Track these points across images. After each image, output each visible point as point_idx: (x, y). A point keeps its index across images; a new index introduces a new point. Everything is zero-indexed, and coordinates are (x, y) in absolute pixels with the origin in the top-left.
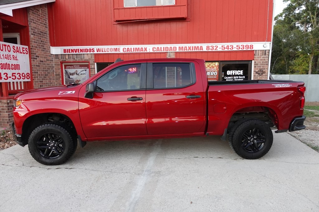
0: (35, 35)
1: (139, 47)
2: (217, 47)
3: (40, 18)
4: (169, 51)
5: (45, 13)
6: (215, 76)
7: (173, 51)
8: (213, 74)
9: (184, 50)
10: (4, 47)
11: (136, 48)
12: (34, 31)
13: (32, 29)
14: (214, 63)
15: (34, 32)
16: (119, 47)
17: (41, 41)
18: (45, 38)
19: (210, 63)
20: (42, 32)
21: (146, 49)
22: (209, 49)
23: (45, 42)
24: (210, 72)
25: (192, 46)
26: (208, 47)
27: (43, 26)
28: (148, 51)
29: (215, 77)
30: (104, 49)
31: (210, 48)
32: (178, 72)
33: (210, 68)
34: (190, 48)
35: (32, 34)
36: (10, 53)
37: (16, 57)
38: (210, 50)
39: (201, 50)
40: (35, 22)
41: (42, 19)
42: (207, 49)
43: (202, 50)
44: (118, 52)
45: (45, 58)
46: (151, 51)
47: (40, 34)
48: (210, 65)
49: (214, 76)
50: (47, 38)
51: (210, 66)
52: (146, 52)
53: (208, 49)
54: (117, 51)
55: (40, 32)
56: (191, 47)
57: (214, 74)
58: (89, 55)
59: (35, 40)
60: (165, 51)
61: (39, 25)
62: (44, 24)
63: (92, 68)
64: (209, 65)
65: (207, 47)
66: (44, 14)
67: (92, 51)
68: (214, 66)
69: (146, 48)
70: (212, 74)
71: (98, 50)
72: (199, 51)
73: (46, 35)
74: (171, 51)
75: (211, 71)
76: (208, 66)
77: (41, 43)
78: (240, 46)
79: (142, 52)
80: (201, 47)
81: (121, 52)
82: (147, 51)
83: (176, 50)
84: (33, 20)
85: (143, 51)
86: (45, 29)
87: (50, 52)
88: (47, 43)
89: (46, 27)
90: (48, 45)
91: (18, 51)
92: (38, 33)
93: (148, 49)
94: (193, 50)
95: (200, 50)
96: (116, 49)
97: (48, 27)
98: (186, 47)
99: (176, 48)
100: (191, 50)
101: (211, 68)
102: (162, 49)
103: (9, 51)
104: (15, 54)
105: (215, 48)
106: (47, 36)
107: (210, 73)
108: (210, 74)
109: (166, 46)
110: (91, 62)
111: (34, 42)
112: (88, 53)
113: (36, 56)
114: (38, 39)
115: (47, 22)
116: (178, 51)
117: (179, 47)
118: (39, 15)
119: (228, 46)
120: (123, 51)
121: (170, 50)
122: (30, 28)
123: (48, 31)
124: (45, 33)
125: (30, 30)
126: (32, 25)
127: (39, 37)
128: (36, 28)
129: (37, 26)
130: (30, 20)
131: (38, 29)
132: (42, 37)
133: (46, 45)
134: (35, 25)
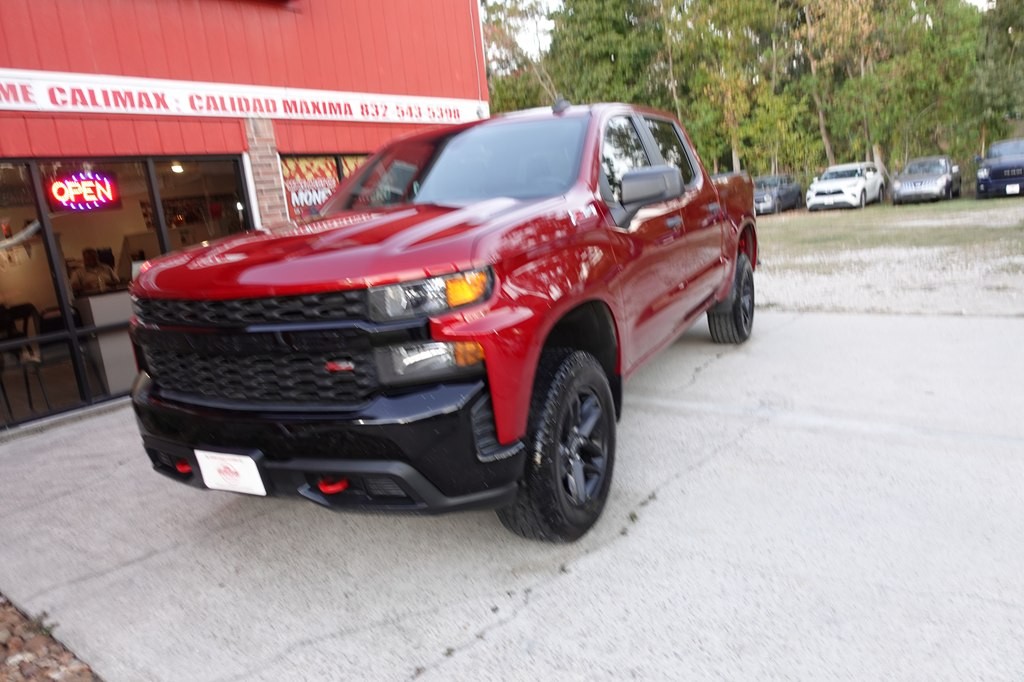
1: (128, 88)
2: (386, 107)
4: (251, 114)
7: (266, 115)
9: (302, 114)
11: (116, 94)
16: (24, 82)
21: (161, 100)
22: (368, 116)
25: (321, 99)
26: (364, 109)
28: (173, 111)
31: (372, 110)
34: (316, 107)
38: (370, 119)
39: (349, 118)
42: (363, 115)
43: (351, 115)
44: (21, 105)
46: (187, 111)
52: (163, 111)
53: (365, 113)
54: (16, 98)
56: (318, 101)
60: (238, 114)
65: (362, 107)
69: (163, 95)
72: (344, 119)
74: (260, 114)
78: (435, 111)
79: (146, 111)
80: (345, 103)
81: (42, 104)
82: (166, 106)
83: (275, 112)
85: (149, 105)
93: (168, 100)
94: (325, 112)
95: (346, 116)
96: (10, 92)
98: (305, 101)
99: (274, 102)
100: (319, 112)
102: (228, 107)
105: (381, 111)
109: (240, 95)
116: (281, 114)
117: (285, 103)
119: (410, 109)
120: (53, 100)
121: (255, 110)
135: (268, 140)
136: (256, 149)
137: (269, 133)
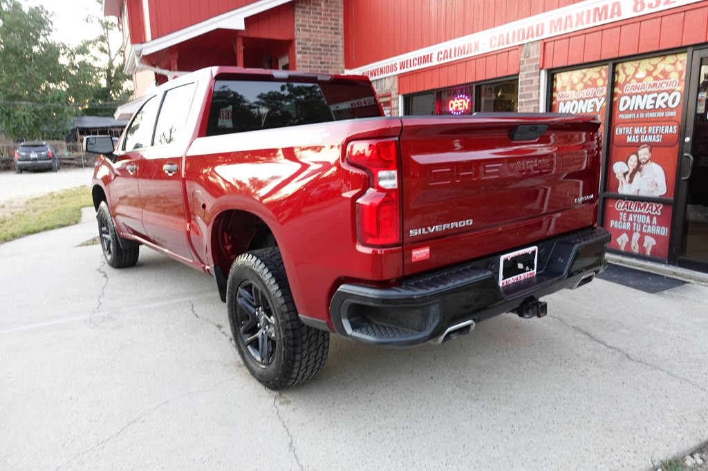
0: (305, 53)
1: (464, 43)
3: (320, 18)
4: (525, 41)
5: (336, 7)
6: (672, 110)
7: (536, 39)
8: (666, 103)
9: (565, 28)
11: (459, 47)
12: (303, 46)
13: (299, 43)
14: (670, 59)
15: (303, 48)
16: (432, 51)
17: (322, 63)
18: (332, 55)
19: (655, 61)
20: (325, 46)
21: (477, 46)
22: (643, 8)
23: (332, 63)
24: (655, 95)
25: (585, 9)
26: (639, 2)
27: (329, 33)
28: (481, 51)
29: (673, 114)
30: (409, 62)
32: (554, 103)
33: (656, 78)
34: (579, 17)
35: (299, 53)
38: (647, 11)
39: (616, 18)
40: (307, 28)
41: (327, 19)
42: (635, 10)
43: (619, 14)
44: (430, 64)
46: (488, 50)
47: (321, 50)
48: (655, 67)
49: (668, 109)
50: (338, 55)
51: (654, 74)
52: (477, 53)
53: (639, 7)
54: (428, 62)
55: (321, 45)
56: (583, 13)
57: (670, 104)
58: (392, 79)
59: (305, 62)
60: (516, 43)
61: (318, 32)
62: (331, 28)
63: (394, 108)
64: (652, 68)
66: (333, 9)
67: (394, 68)
68: (669, 68)
69: (478, 42)
70: (660, 103)
71: (403, 65)
72: (609, 20)
73: (335, 50)
74: (531, 40)
75: (659, 92)
76: (649, 73)
77: (320, 67)
79: (470, 55)
80: (614, 5)
81: (435, 62)
82: (478, 50)
83: (542, 34)
84: (305, 26)
85: (471, 52)
86: (333, 38)
88: (338, 64)
89: (335, 33)
90: (339, 68)
92: (314, 49)
93: (481, 47)
94: (588, 22)
95: (612, 17)
96: (427, 58)
97: (342, 32)
98: (570, 17)
99: (543, 25)
100: (582, 24)
101: (659, 79)
102: (510, 40)
106: (338, 51)
107: (655, 99)
108: (654, 104)
109: (520, 27)
110: (394, 93)
111: (303, 66)
112: (390, 74)
114: (313, 60)
115: (341, 21)
116: (547, 35)
117: (552, 22)
118: (321, 14)
120: (438, 60)
121: (528, 38)
122: (296, 42)
123: (343, 40)
124: (332, 46)
125: (296, 45)
126: (300, 36)
127: (316, 56)
128: (310, 40)
129: (312, 35)
130: (296, 28)
131: (314, 40)
132: (323, 54)
133: (335, 68)
134: (307, 35)
135: (535, 60)
136: (525, 69)
137: (536, 53)
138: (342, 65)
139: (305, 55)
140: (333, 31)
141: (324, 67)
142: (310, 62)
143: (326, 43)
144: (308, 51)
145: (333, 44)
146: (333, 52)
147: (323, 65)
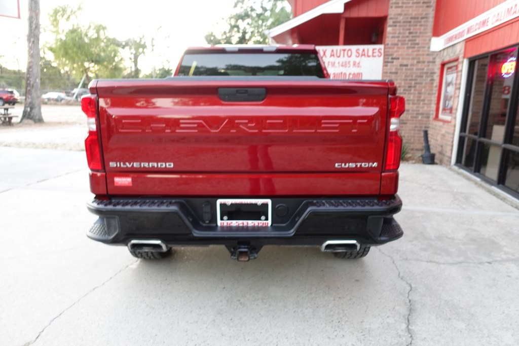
0: (396, 26)
1: (512, 4)
10: (342, 52)
11: (508, 9)
12: (394, 20)
13: (391, 19)
15: (394, 22)
16: (489, 15)
17: (410, 33)
18: (421, 25)
20: (415, 18)
23: (420, 33)
27: (421, 7)
30: (472, 27)
36: (350, 59)
37: (359, 63)
40: (400, 5)
44: (485, 29)
45: (413, 59)
47: (410, 22)
50: (427, 25)
55: (411, 18)
58: (461, 43)
59: (395, 33)
61: (410, 7)
62: (423, 3)
67: (463, 34)
71: (468, 31)
73: (424, 21)
77: (407, 37)
79: (513, 17)
81: (490, 26)
84: (398, 3)
86: (425, 10)
87: (429, 48)
88: (426, 33)
89: (427, 7)
90: (428, 37)
91: (364, 55)
92: (404, 22)
96: (484, 23)
97: (434, 4)
103: (350, 56)
104: (357, 60)
106: (428, 22)
110: (460, 57)
111: (393, 37)
112: (460, 40)
113: (392, 59)
114: (402, 31)
120: (492, 23)
122: (389, 18)
123: (433, 12)
124: (422, 18)
125: (388, 21)
126: (392, 12)
127: (405, 28)
128: (400, 15)
129: (403, 11)
130: (390, 5)
131: (405, 15)
132: (412, 26)
133: (422, 36)
134: (399, 11)
138: (430, 34)
139: (395, 28)
140: (425, 5)
141: (412, 37)
142: (399, 33)
143: (417, 16)
144: (398, 24)
145: (423, 16)
146: (422, 23)
147: (411, 35)
